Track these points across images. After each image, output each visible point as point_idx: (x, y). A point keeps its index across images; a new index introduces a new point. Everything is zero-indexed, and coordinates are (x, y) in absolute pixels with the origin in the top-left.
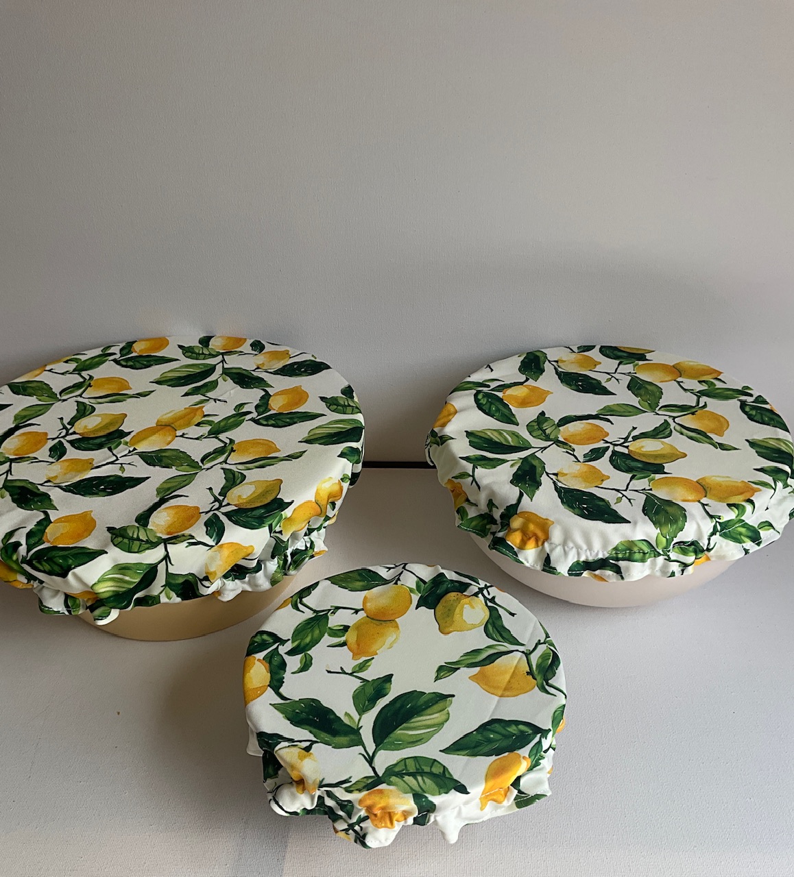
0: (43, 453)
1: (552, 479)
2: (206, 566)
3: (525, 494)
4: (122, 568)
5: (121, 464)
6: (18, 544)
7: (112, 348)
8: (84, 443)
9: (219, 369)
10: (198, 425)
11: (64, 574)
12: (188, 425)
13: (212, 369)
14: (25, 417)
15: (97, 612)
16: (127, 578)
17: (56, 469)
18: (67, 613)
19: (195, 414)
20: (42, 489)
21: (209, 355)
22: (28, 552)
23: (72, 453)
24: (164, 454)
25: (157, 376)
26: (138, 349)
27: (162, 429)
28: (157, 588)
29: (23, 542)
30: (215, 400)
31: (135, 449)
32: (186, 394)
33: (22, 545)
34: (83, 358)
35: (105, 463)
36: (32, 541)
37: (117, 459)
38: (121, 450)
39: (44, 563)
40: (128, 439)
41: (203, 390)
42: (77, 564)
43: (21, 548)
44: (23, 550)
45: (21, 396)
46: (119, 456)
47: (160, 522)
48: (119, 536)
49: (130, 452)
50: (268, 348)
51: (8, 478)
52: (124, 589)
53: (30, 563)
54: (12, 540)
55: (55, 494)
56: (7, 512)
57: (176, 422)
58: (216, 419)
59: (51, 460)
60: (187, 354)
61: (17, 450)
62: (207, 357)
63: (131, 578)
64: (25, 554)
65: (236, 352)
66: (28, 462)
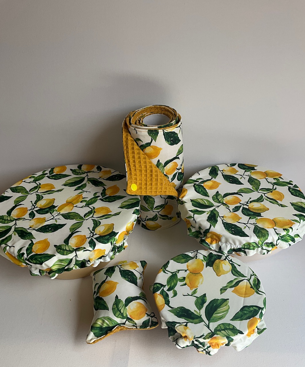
0: (27, 216)
1: (221, 219)
2: (89, 257)
3: (212, 226)
4: (61, 261)
5: (56, 219)
6: (23, 254)
7: (46, 171)
8: (41, 211)
9: (86, 179)
10: (81, 202)
11: (41, 264)
12: (78, 202)
13: (83, 179)
14: (18, 201)
15: (51, 275)
16: (63, 264)
17: (32, 223)
18: (40, 275)
19: (80, 198)
20: (29, 231)
21: (82, 173)
23: (37, 216)
24: (70, 214)
25: (64, 183)
26: (56, 171)
27: (68, 204)
28: (72, 265)
29: (25, 253)
30: (86, 192)
31: (60, 213)
32: (75, 190)
34: (36, 176)
35: (50, 219)
36: (28, 252)
37: (54, 217)
38: (55, 213)
39: (34, 260)
40: (56, 208)
41: (81, 188)
42: (45, 260)
43: (25, 255)
44: (25, 256)
45: (15, 193)
46: (54, 216)
47: (73, 242)
48: (59, 249)
49: (58, 214)
50: (103, 169)
51: (16, 227)
52: (61, 268)
53: (28, 260)
54: (21, 252)
55: (34, 233)
56: (18, 241)
57: (73, 201)
58: (87, 200)
59: (30, 219)
60: (74, 173)
61: (17, 215)
62: (81, 174)
63: (64, 264)
64: (26, 257)
65: (91, 172)
66: (22, 220)
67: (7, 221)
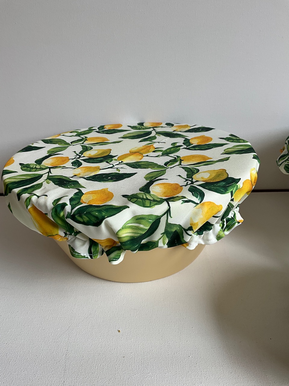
0: (69, 164)
2: (191, 219)
4: (138, 219)
5: (117, 168)
6: (64, 205)
7: (93, 128)
8: (90, 160)
9: (154, 132)
10: (154, 152)
11: (97, 223)
12: (148, 152)
13: (149, 133)
14: (54, 151)
15: (113, 255)
16: (142, 226)
17: (78, 171)
18: (89, 258)
19: (150, 148)
20: (72, 179)
21: (146, 128)
22: (72, 209)
23: (85, 164)
24: (140, 164)
25: (122, 136)
26: (107, 128)
27: (133, 154)
28: (158, 235)
29: (68, 203)
30: (159, 142)
31: (122, 162)
32: (140, 141)
33: (67, 205)
34: (80, 131)
35: (107, 167)
36: (74, 203)
37: (114, 166)
38: (114, 162)
39: (84, 216)
40: (116, 158)
41: (150, 140)
42: (109, 215)
43: (66, 207)
44: (68, 208)
45: (49, 144)
46: (114, 165)
47: (156, 190)
48: (132, 198)
49: (120, 163)
50: (175, 125)
51: (50, 175)
52: (139, 235)
53: (73, 217)
54: (61, 202)
55: (82, 181)
56: (53, 189)
57: (141, 151)
58: (164, 149)
59: (73, 167)
60: (134, 128)
61: (52, 164)
63: (144, 226)
64: (70, 211)
65: (159, 127)
66: (61, 168)
67: (35, 169)
